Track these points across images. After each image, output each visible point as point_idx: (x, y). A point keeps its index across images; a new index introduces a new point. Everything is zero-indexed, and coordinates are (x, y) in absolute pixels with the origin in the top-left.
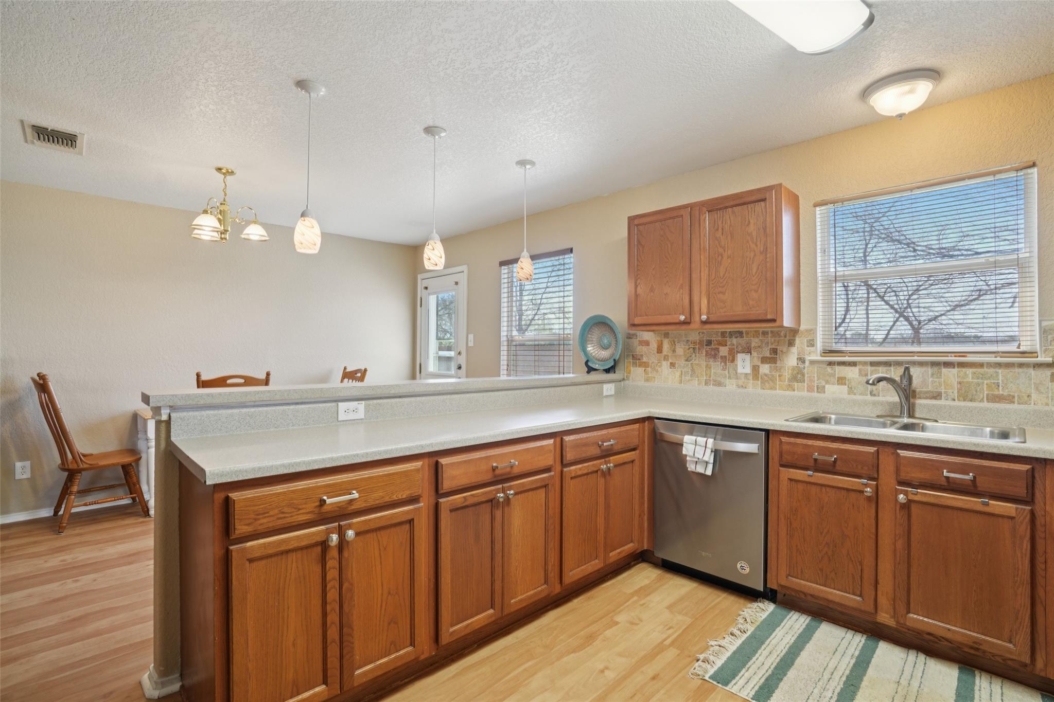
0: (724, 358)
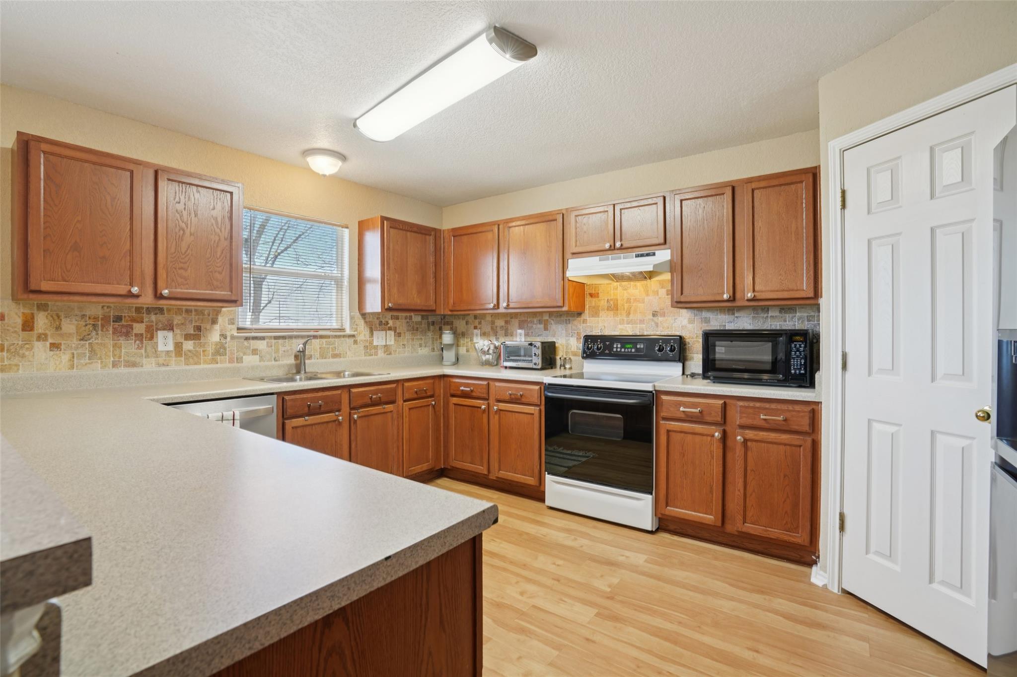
0: (139, 337)
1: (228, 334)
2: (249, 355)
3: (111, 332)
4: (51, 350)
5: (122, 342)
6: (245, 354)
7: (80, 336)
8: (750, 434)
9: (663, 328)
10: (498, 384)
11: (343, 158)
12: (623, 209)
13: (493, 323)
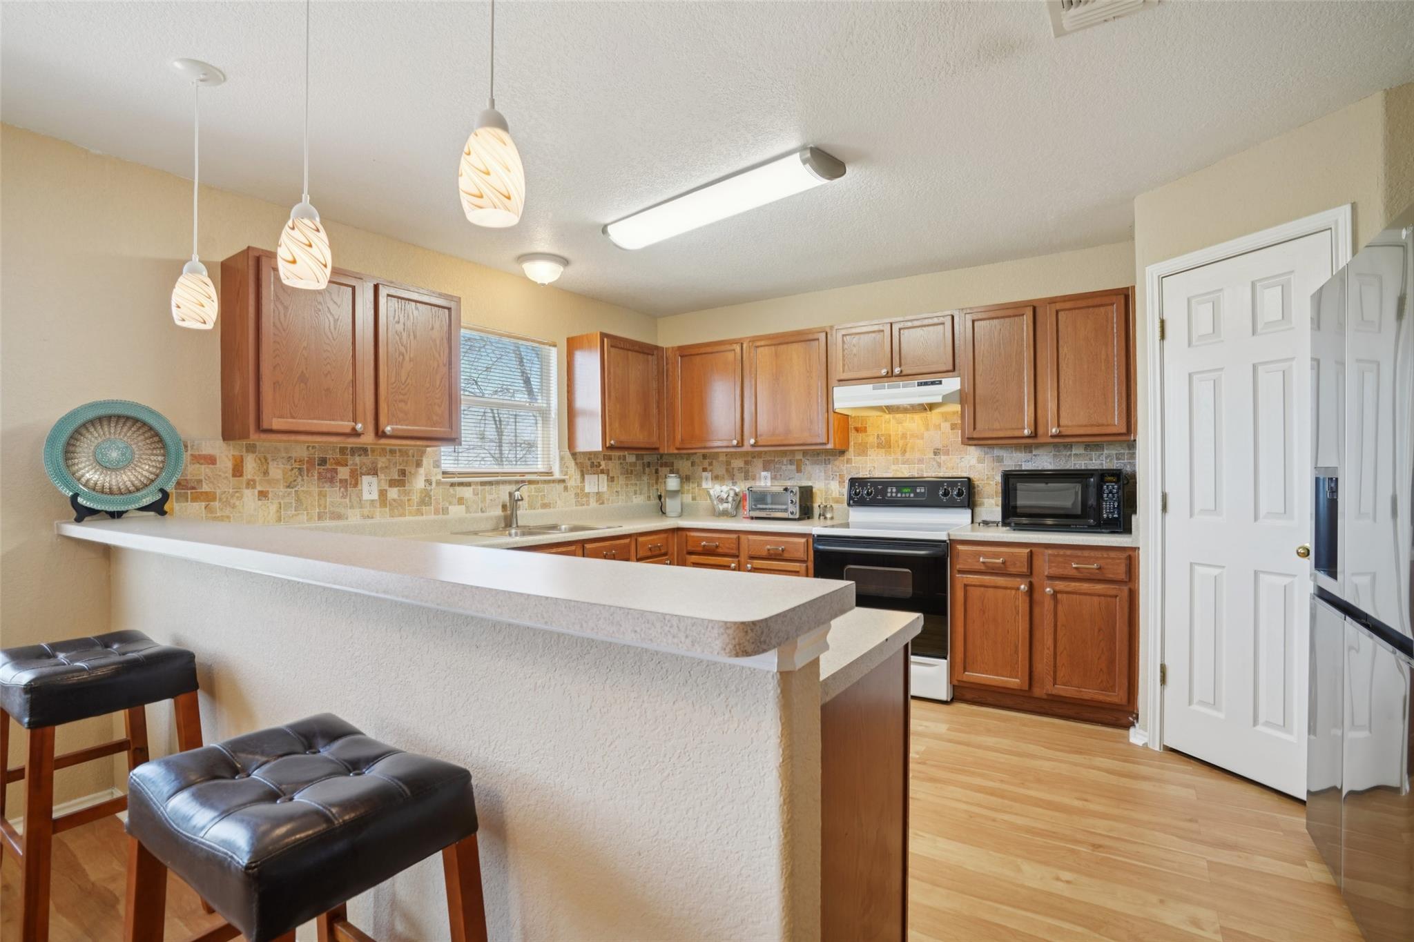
0: (344, 482)
1: (434, 480)
2: (455, 505)
3: (316, 478)
4: (259, 500)
5: (327, 489)
6: (450, 503)
7: (286, 482)
8: (1061, 585)
9: (947, 468)
10: (751, 537)
11: (565, 262)
12: (902, 329)
13: (728, 463)
